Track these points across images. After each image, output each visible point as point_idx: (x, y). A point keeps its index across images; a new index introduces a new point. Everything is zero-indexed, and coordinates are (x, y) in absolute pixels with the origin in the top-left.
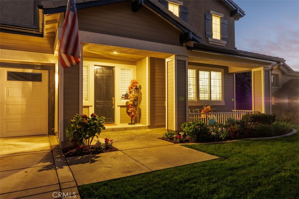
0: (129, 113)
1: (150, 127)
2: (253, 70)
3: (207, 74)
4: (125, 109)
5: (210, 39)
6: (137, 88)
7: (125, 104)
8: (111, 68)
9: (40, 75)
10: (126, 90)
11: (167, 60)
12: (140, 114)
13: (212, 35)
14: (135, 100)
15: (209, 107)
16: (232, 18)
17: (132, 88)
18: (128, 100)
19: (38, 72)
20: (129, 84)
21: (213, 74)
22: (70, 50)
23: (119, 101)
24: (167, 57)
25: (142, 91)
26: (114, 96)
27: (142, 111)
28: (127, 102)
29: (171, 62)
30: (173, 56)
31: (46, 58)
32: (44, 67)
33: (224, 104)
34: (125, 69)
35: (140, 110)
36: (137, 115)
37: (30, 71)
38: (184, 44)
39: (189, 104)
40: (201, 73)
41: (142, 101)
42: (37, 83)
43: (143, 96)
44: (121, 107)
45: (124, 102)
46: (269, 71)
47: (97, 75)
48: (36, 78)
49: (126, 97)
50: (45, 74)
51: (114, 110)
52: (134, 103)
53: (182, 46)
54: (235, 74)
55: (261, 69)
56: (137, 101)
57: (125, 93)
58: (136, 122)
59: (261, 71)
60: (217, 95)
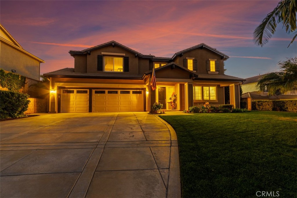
0: (171, 105)
1: (180, 111)
2: (230, 85)
3: (207, 88)
4: (170, 104)
5: (209, 72)
6: (175, 95)
7: (170, 102)
8: (165, 88)
9: (141, 92)
10: (170, 96)
11: (185, 84)
12: (176, 106)
13: (210, 70)
14: (174, 100)
15: (208, 103)
16: (222, 60)
17: (173, 95)
18: (171, 100)
19: (140, 91)
20: (171, 94)
21: (211, 88)
22: (154, 86)
23: (168, 100)
24: (185, 83)
25: (177, 96)
26: (166, 99)
27: (177, 104)
28: (171, 101)
29: (186, 85)
30: (187, 83)
31: (143, 86)
32: (142, 89)
33: (218, 102)
34: (170, 88)
35: (176, 104)
36: (175, 106)
37: (138, 90)
38: (192, 78)
39: (194, 102)
40: (205, 88)
41: (177, 101)
42: (141, 94)
43: (177, 98)
44: (169, 103)
45: (170, 101)
46: (238, 86)
47: (159, 90)
48: (140, 93)
49: (171, 99)
50: (143, 91)
51: (166, 104)
52: (174, 101)
53: (190, 79)
54: (224, 87)
55: (233, 85)
56: (175, 101)
57: (170, 97)
58: (175, 109)
59: (233, 86)
60: (214, 97)
